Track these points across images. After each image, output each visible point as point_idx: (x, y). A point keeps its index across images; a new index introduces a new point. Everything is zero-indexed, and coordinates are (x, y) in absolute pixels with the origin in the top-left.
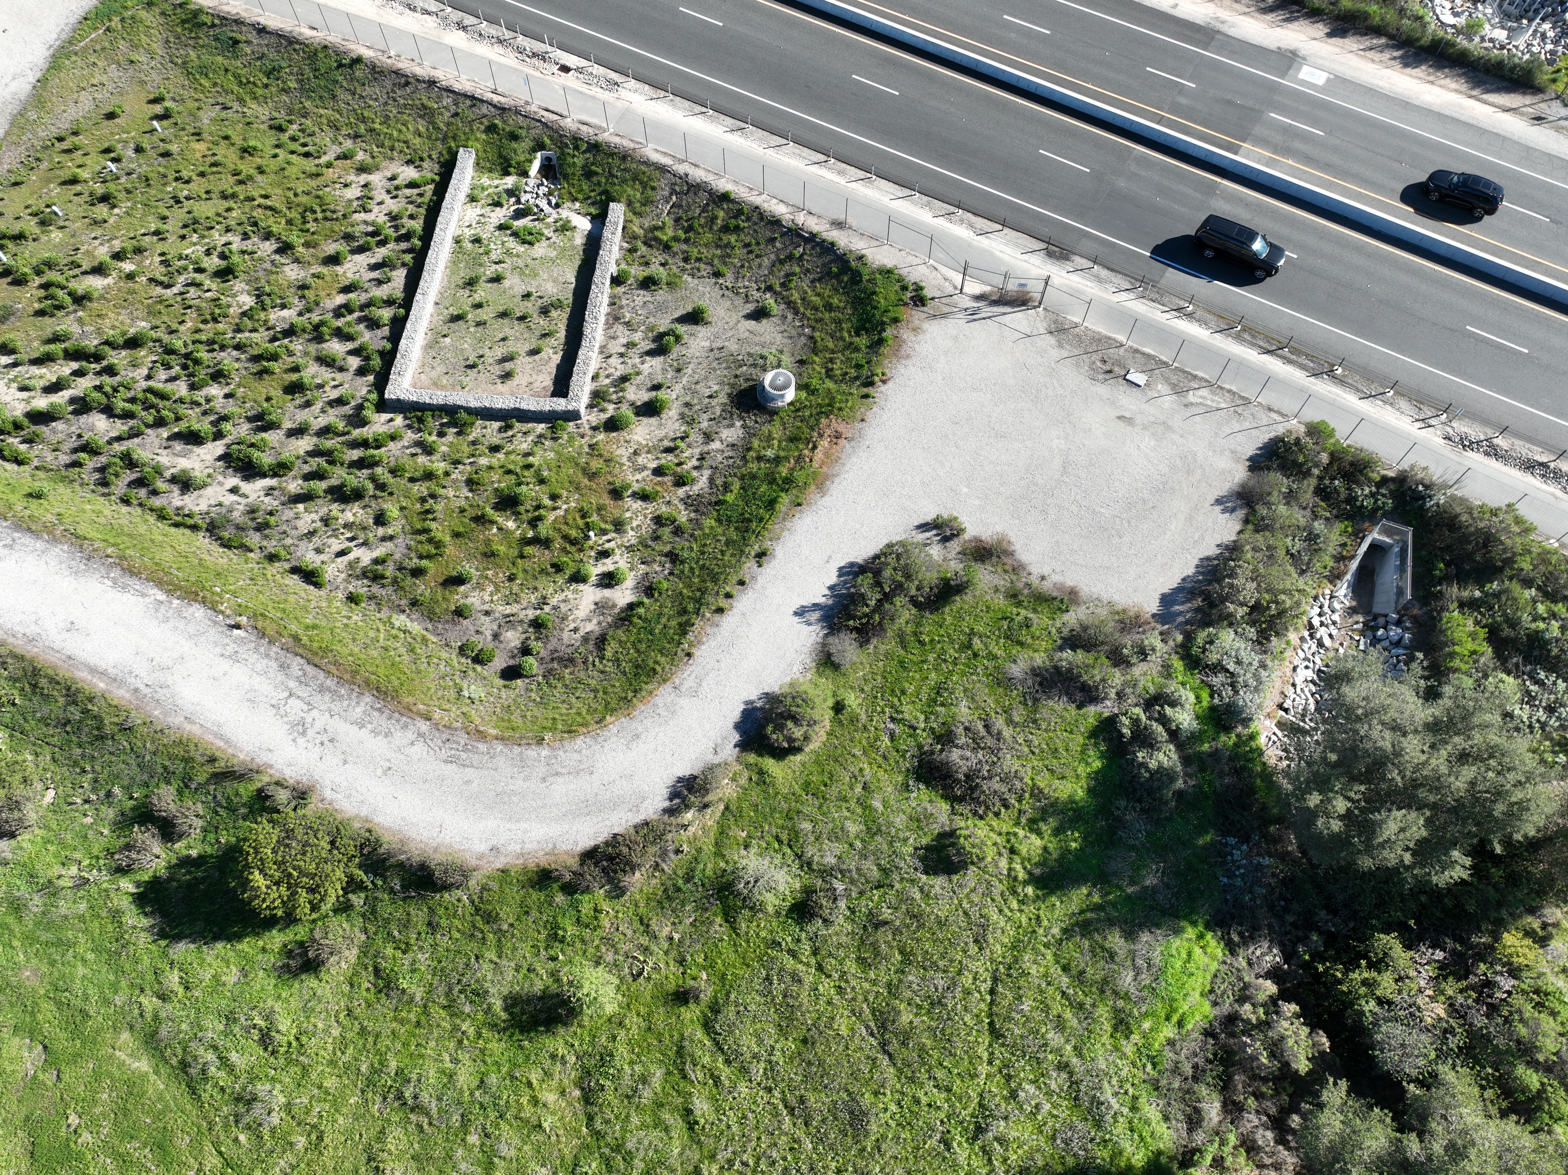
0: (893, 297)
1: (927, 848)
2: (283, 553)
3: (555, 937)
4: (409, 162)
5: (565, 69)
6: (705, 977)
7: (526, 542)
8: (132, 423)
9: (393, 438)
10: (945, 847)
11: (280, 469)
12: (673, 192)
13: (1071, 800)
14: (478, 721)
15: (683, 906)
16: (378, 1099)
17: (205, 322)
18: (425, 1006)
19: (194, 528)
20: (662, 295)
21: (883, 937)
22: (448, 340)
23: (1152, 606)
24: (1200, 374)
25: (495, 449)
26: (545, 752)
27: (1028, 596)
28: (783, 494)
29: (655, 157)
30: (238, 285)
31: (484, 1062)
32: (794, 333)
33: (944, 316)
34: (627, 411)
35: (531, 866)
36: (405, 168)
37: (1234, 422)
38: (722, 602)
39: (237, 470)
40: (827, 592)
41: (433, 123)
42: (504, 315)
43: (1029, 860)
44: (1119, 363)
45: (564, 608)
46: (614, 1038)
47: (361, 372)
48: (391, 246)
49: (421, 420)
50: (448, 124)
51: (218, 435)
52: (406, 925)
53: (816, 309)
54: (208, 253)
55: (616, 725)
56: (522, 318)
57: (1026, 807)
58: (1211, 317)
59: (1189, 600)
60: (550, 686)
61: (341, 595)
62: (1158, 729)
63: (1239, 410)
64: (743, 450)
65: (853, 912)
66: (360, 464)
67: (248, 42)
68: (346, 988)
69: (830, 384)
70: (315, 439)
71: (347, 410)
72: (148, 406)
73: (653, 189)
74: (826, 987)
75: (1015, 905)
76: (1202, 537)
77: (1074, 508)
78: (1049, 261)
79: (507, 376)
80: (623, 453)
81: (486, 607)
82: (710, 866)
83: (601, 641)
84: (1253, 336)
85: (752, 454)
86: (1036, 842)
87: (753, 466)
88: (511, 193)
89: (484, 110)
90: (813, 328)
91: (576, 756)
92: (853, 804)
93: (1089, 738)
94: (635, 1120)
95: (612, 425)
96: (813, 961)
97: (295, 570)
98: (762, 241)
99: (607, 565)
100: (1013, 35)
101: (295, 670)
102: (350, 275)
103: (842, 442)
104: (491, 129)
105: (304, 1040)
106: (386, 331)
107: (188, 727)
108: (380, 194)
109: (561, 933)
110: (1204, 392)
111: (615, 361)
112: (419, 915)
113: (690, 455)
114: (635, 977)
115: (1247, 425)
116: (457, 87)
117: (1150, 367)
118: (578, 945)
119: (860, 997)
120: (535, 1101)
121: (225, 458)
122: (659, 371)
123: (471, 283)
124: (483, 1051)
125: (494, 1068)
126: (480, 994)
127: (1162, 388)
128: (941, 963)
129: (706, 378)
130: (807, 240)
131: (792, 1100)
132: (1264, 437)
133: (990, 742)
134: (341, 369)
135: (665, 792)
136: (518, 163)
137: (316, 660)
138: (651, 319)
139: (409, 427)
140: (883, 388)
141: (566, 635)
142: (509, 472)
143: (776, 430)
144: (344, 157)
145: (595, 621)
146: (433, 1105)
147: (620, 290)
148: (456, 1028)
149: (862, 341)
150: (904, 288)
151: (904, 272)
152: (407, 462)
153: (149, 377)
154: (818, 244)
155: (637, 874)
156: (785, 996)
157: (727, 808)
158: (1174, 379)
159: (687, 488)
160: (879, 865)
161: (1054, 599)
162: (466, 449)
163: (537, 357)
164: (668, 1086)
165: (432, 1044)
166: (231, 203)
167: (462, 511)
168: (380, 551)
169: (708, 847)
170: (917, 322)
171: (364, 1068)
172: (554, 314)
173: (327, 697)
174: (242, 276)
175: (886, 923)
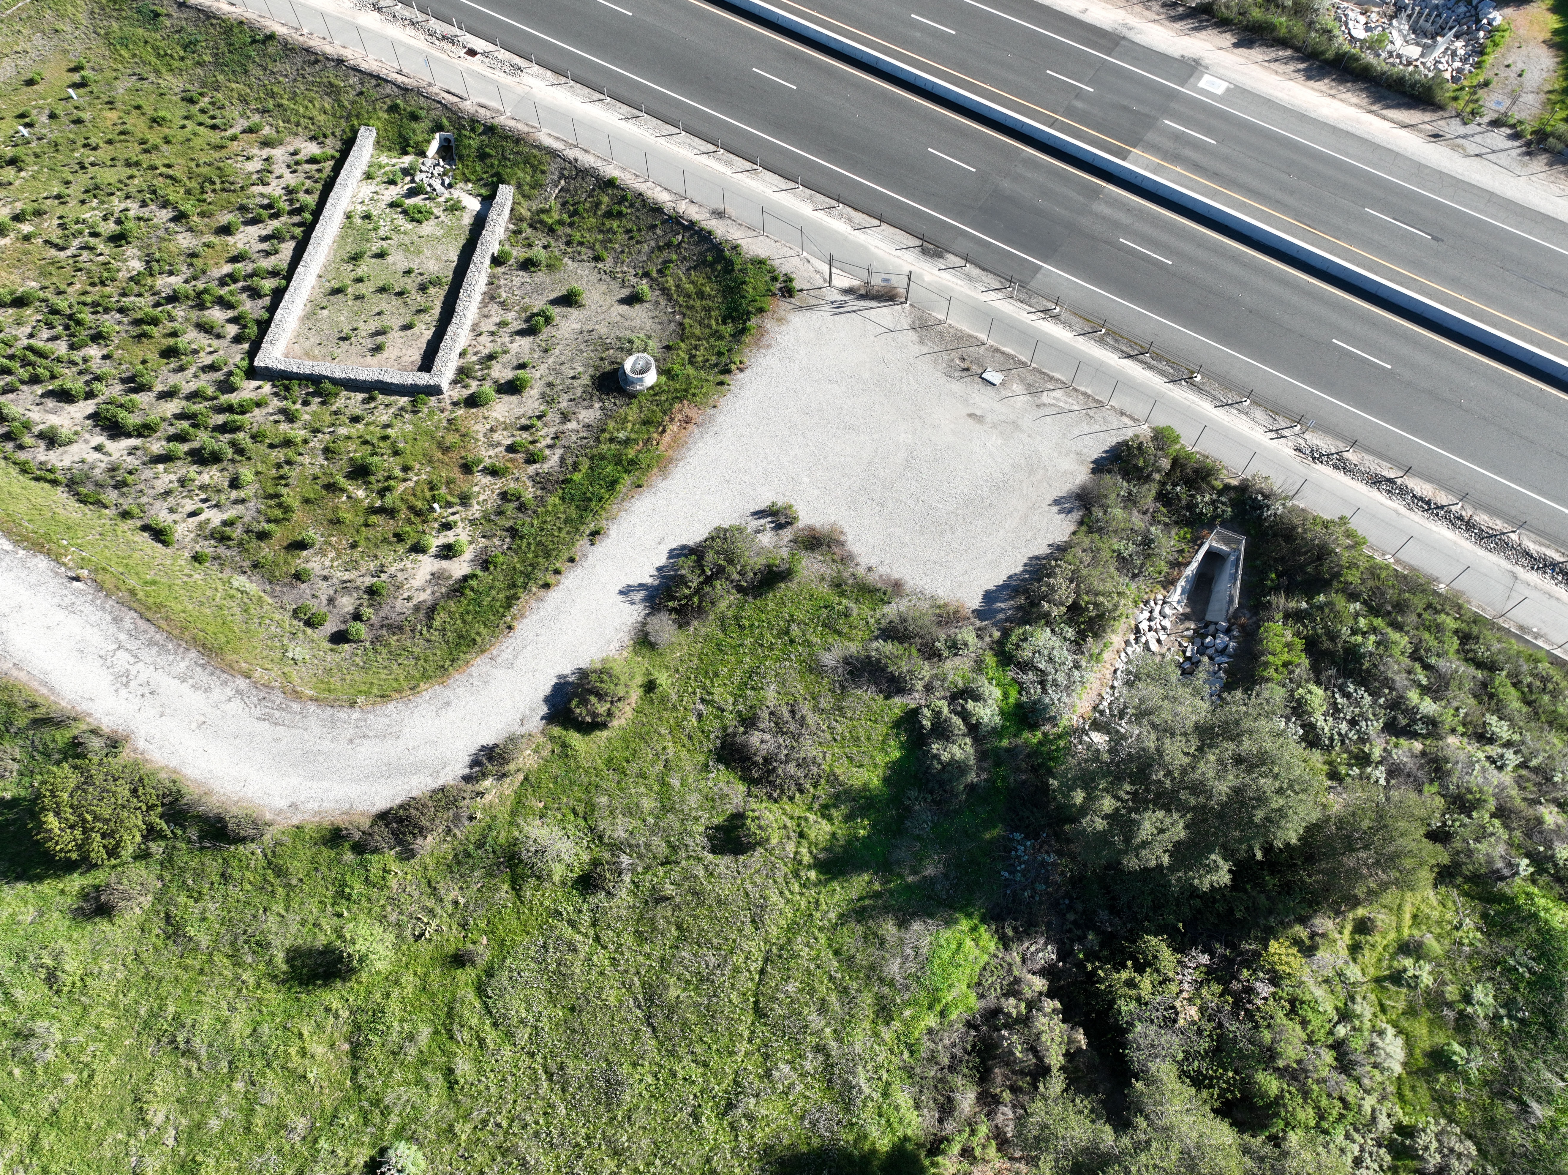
0: (762, 287)
1: (717, 828)
2: (136, 510)
3: (342, 894)
4: (313, 138)
5: (472, 53)
6: (485, 941)
7: (373, 511)
8: (9, 379)
9: (258, 405)
10: (736, 827)
11: (145, 430)
12: (562, 176)
13: (865, 788)
14: (296, 681)
15: (472, 871)
16: (152, 1041)
17: (93, 284)
18: (211, 954)
19: (54, 482)
20: (540, 277)
21: (663, 912)
22: (325, 312)
23: (975, 601)
24: (1057, 375)
25: (355, 419)
26: (356, 715)
27: (853, 586)
28: (625, 476)
29: (548, 142)
30: (131, 251)
31: (260, 1011)
32: (664, 319)
33: (810, 308)
34: (488, 388)
35: (326, 824)
36: (308, 144)
37: (1084, 424)
38: (550, 578)
39: (104, 429)
40: (655, 573)
41: (338, 101)
42: (382, 290)
43: (816, 845)
44: (978, 362)
45: (400, 577)
46: (388, 995)
47: (237, 339)
48: (284, 219)
49: (287, 389)
50: (353, 103)
51: (90, 395)
52: (199, 874)
53: (689, 296)
54: (105, 218)
55: (429, 693)
56: (400, 294)
57: (820, 792)
58: (1077, 319)
59: (1012, 598)
60: (376, 651)
61: (187, 554)
62: (957, 721)
63: (1091, 413)
64: (598, 431)
65: (637, 887)
66: (223, 429)
67: (168, 16)
68: (137, 933)
69: (690, 370)
70: (184, 403)
71: (219, 376)
72: (26, 363)
73: (543, 172)
74: (601, 958)
75: (796, 888)
76: (1035, 536)
77: (911, 502)
78: (922, 258)
79: (377, 349)
80: (479, 429)
81: (325, 572)
82: (503, 834)
83: (432, 610)
84: (1116, 341)
85: (606, 435)
86: (826, 827)
87: (604, 447)
88: (406, 172)
89: (389, 89)
90: (684, 315)
91: (386, 720)
92: (651, 781)
93: (892, 728)
94: (398, 1076)
95: (472, 402)
96: (591, 932)
97: (145, 528)
98: (643, 227)
99: (449, 537)
100: (918, 34)
101: (128, 624)
102: (240, 246)
103: (691, 427)
104: (393, 109)
105: (89, 980)
106: (267, 301)
107: (15, 673)
108: (280, 168)
109: (347, 890)
110: (1058, 394)
111: (485, 339)
112: (213, 866)
113: (545, 434)
114: (418, 938)
115: (1097, 428)
116: (364, 66)
117: (1008, 366)
118: (365, 904)
119: (632, 970)
120: (303, 1052)
121: (94, 416)
122: (527, 350)
123: (355, 258)
124: (260, 1000)
125: (269, 1018)
126: (263, 945)
127: (1017, 387)
128: (715, 941)
129: (572, 360)
130: (686, 228)
131: (553, 1068)
132: (1111, 440)
133: (793, 727)
134: (219, 336)
135: (467, 760)
136: (417, 143)
137: (149, 615)
138: (527, 300)
139: (276, 394)
140: (740, 376)
141: (399, 603)
142: (366, 442)
143: (633, 413)
144: (250, 130)
145: (429, 591)
146: (203, 1051)
147: (500, 270)
148: (237, 977)
149: (728, 329)
150: (775, 279)
151: (777, 263)
152: (269, 428)
153: (31, 336)
154: (696, 232)
155: (430, 838)
156: (559, 965)
157: (526, 779)
158: (1030, 379)
159: (538, 466)
160: (668, 842)
161: (878, 590)
162: (328, 419)
163: (409, 332)
164: (434, 1045)
165: (212, 991)
166: (134, 171)
167: (316, 478)
168: (230, 513)
169: (503, 816)
170: (782, 313)
171: (142, 1012)
172: (432, 290)
173: (154, 651)
174: (136, 242)
175: (668, 899)
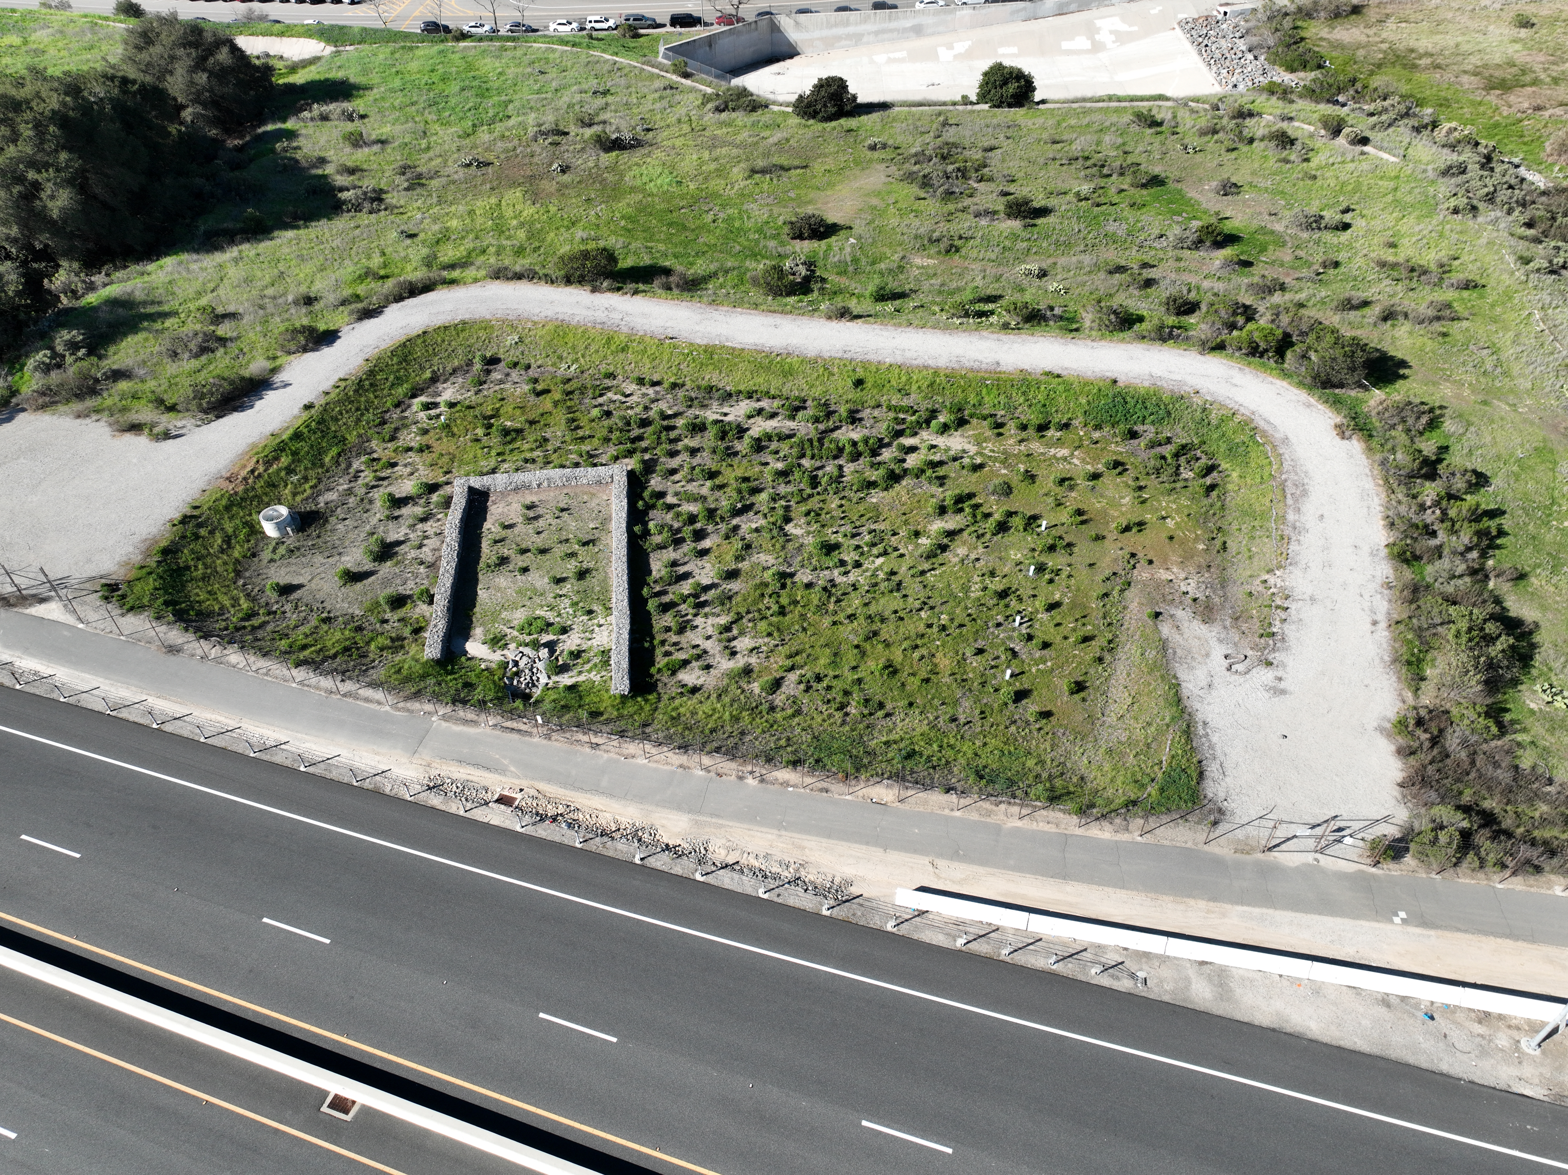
5: (503, 800)
19: (741, 392)
22: (592, 526)
23: (22, 415)
27: (114, 411)
29: (379, 695)
30: (810, 541)
33: (91, 579)
35: (462, 285)
40: (265, 396)
42: (543, 551)
47: (661, 494)
51: (758, 440)
54: (858, 563)
79: (531, 507)
80: (423, 472)
95: (434, 487)
99: (432, 412)
108: (714, 647)
111: (432, 532)
121: (743, 430)
122: (391, 530)
123: (583, 574)
130: (217, 636)
138: (398, 570)
140: (176, 514)
150: (122, 597)
151: (116, 611)
154: (203, 632)
161: (95, 412)
168: (601, 399)
172: (495, 559)
174: (811, 548)
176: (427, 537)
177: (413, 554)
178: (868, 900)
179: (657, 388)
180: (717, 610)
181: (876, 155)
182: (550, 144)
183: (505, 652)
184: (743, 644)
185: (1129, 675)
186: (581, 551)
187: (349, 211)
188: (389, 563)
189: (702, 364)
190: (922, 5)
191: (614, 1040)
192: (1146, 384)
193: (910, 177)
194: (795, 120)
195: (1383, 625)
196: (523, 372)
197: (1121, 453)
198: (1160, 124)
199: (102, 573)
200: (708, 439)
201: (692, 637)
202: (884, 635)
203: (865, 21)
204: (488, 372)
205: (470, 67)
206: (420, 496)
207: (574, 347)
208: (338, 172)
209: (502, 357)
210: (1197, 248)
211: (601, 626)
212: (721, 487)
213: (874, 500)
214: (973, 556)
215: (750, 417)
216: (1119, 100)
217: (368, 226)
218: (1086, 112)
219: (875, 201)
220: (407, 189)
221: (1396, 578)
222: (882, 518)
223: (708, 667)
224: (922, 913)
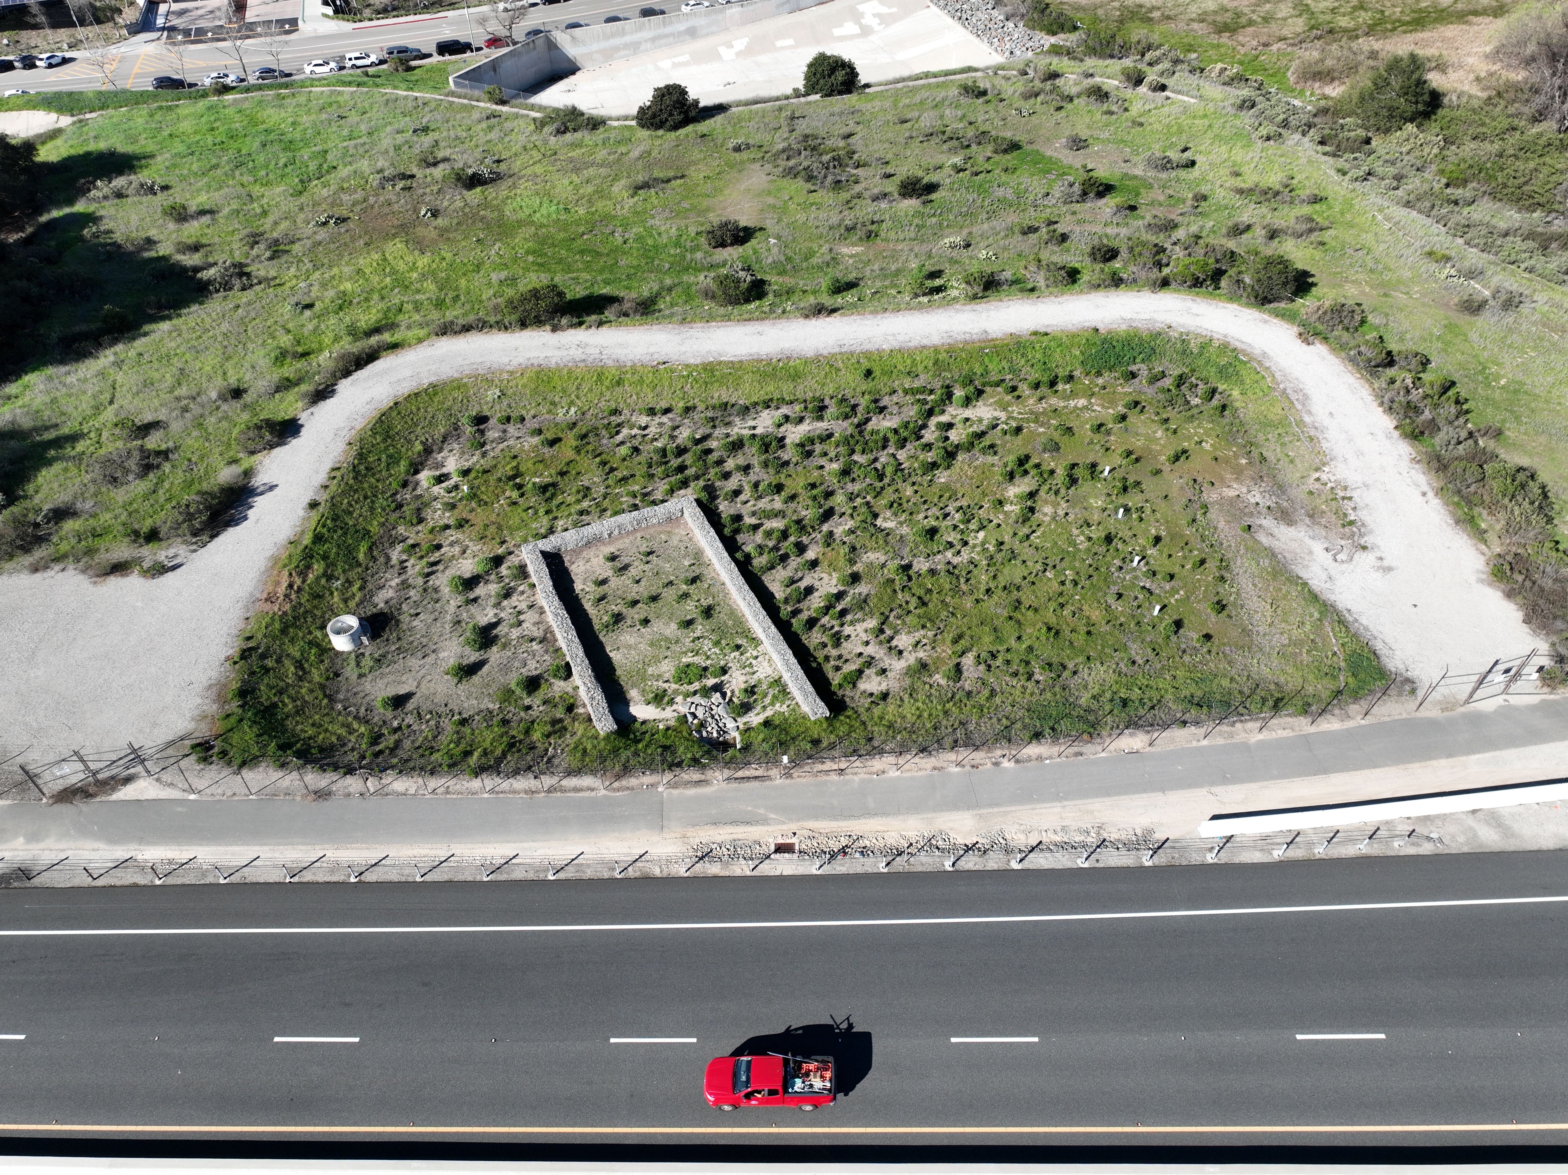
2: (684, 414)
19: (756, 404)
22: (687, 563)
28: (309, 547)
29: (587, 781)
32: (353, 699)
33: (170, 744)
36: (882, 687)
38: (336, 473)
40: (254, 504)
42: (654, 598)
47: (737, 517)
51: (800, 447)
56: (635, 603)
61: (626, 411)
80: (475, 547)
81: (522, 440)
95: (495, 561)
97: (667, 410)
103: (265, 596)
111: (524, 606)
116: (889, 757)
122: (477, 614)
123: (708, 612)
129: (428, 626)
130: (359, 768)
136: (758, 733)
138: (509, 653)
140: (231, 652)
150: (223, 754)
154: (343, 768)
170: (202, 725)
176: (520, 613)
177: (515, 633)
178: (1176, 841)
179: (670, 415)
180: (859, 615)
181: (744, 155)
182: (402, 189)
183: (675, 707)
184: (903, 641)
185: (1255, 585)
186: (692, 589)
187: (217, 291)
188: (495, 649)
189: (706, 383)
190: (689, 8)
191: (1036, 1039)
192: (1124, 327)
193: (791, 173)
194: (645, 133)
195: (1431, 494)
196: (519, 426)
197: (1131, 393)
198: (984, 93)
199: (180, 734)
200: (752, 455)
201: (850, 648)
202: (1026, 603)
203: (640, 28)
204: (482, 432)
205: (253, 122)
206: (487, 573)
207: (564, 391)
208: (179, 251)
209: (488, 414)
210: (1084, 201)
211: (757, 657)
212: (793, 497)
213: (943, 480)
214: (1061, 513)
215: (780, 425)
216: (935, 75)
217: (249, 304)
218: (914, 90)
219: (771, 200)
220: (271, 259)
221: (1418, 453)
222: (959, 495)
223: (884, 671)
224: (1229, 839)
